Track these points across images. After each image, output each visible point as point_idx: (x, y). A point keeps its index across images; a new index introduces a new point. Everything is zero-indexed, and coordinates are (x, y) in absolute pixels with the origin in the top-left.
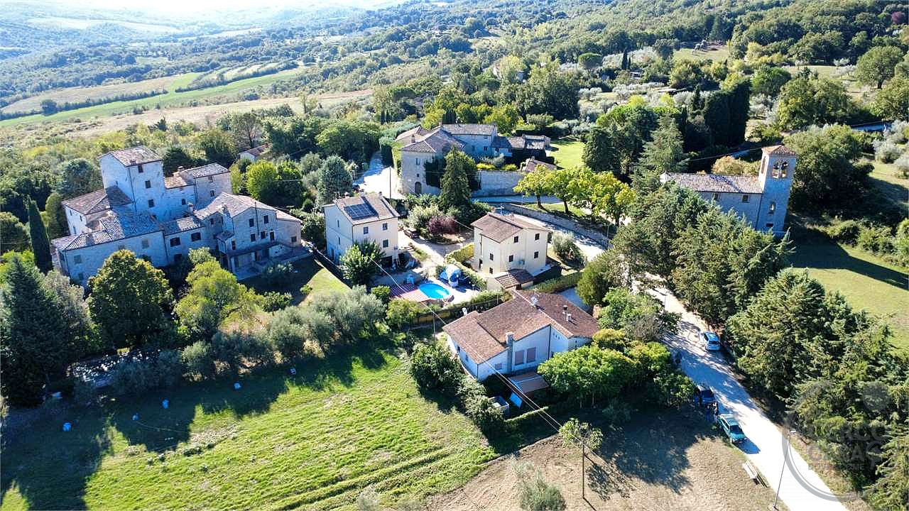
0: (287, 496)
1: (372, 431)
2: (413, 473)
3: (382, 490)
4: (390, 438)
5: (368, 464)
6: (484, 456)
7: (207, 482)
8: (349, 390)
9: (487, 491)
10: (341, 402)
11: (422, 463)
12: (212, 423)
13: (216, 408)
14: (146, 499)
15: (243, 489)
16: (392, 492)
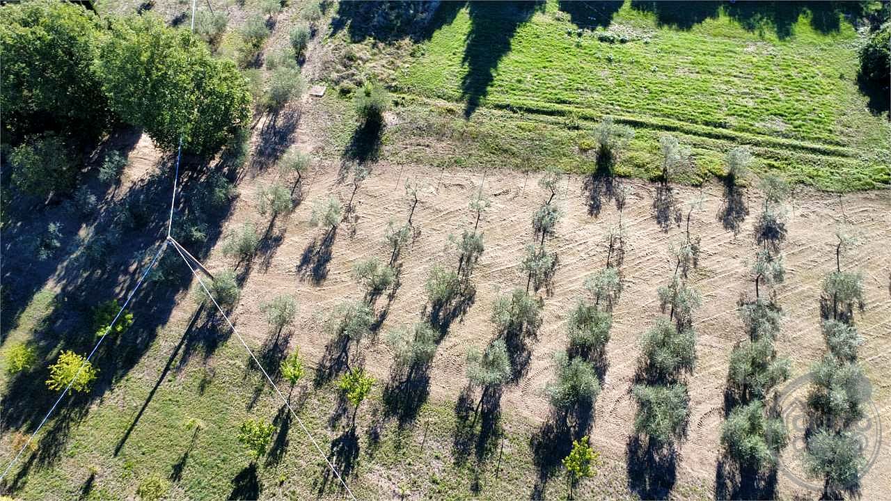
0: (668, 117)
1: (780, 96)
2: (798, 155)
3: (758, 155)
4: (795, 111)
5: (758, 125)
6: (886, 177)
7: (607, 72)
8: (780, 43)
9: (866, 211)
10: (765, 52)
11: (814, 151)
12: (634, 19)
13: (643, 7)
14: (555, 63)
15: (634, 92)
16: (766, 162)
